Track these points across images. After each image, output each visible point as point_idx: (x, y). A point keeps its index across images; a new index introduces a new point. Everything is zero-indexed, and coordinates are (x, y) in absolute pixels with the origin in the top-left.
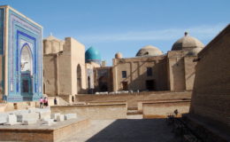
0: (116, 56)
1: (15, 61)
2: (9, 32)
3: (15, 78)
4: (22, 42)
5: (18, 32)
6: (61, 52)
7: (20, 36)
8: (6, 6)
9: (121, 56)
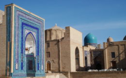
0: (108, 40)
1: (20, 46)
2: (15, 24)
3: (20, 59)
4: (26, 32)
5: (23, 24)
6: (63, 38)
7: (25, 27)
8: (12, 4)
9: (112, 40)
